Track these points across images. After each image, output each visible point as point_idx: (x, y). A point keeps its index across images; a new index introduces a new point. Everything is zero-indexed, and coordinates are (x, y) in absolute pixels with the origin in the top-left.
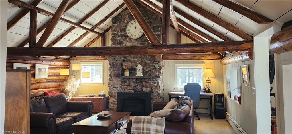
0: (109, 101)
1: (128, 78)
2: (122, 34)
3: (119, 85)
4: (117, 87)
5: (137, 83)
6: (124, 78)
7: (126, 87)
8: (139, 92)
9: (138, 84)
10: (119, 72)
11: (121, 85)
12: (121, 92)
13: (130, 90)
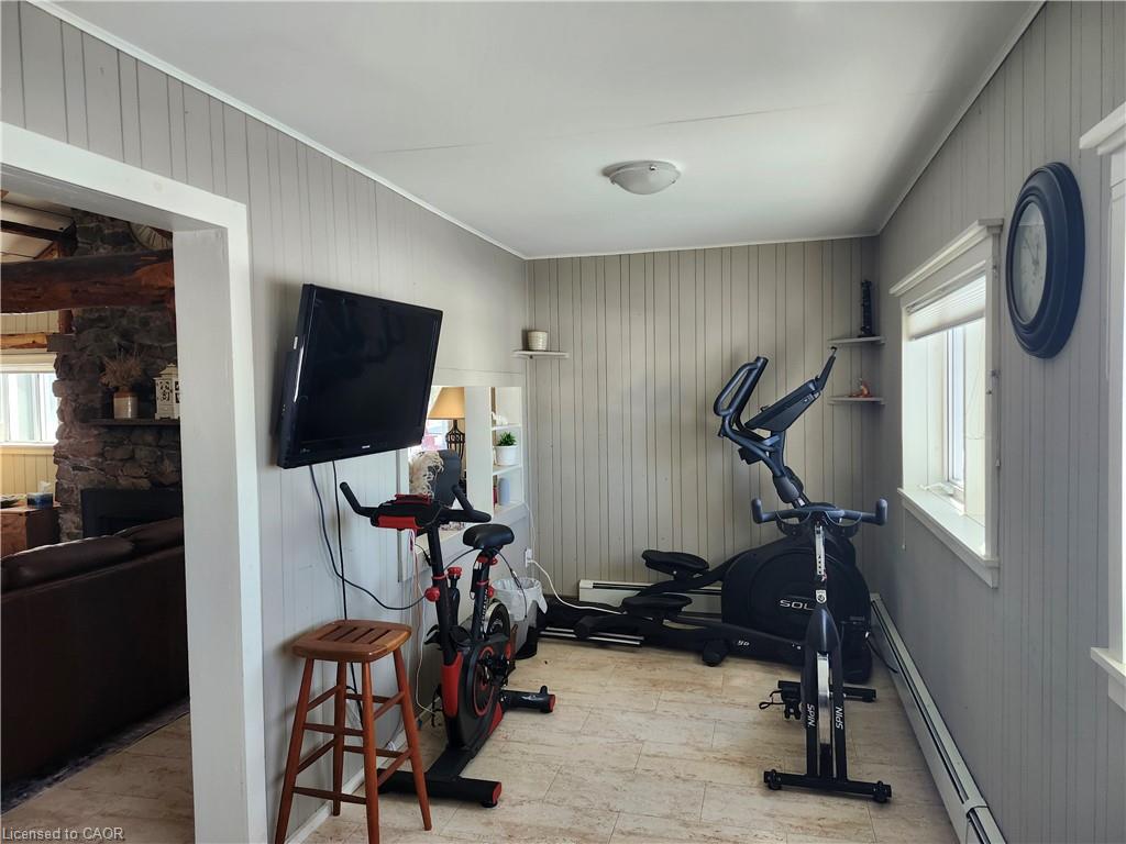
0: (58, 525)
1: (128, 427)
2: (116, 230)
3: (93, 459)
4: (85, 464)
5: (162, 447)
6: (111, 428)
7: (120, 464)
8: (172, 490)
9: (165, 451)
10: (92, 401)
11: (102, 455)
12: (102, 486)
13: (134, 480)
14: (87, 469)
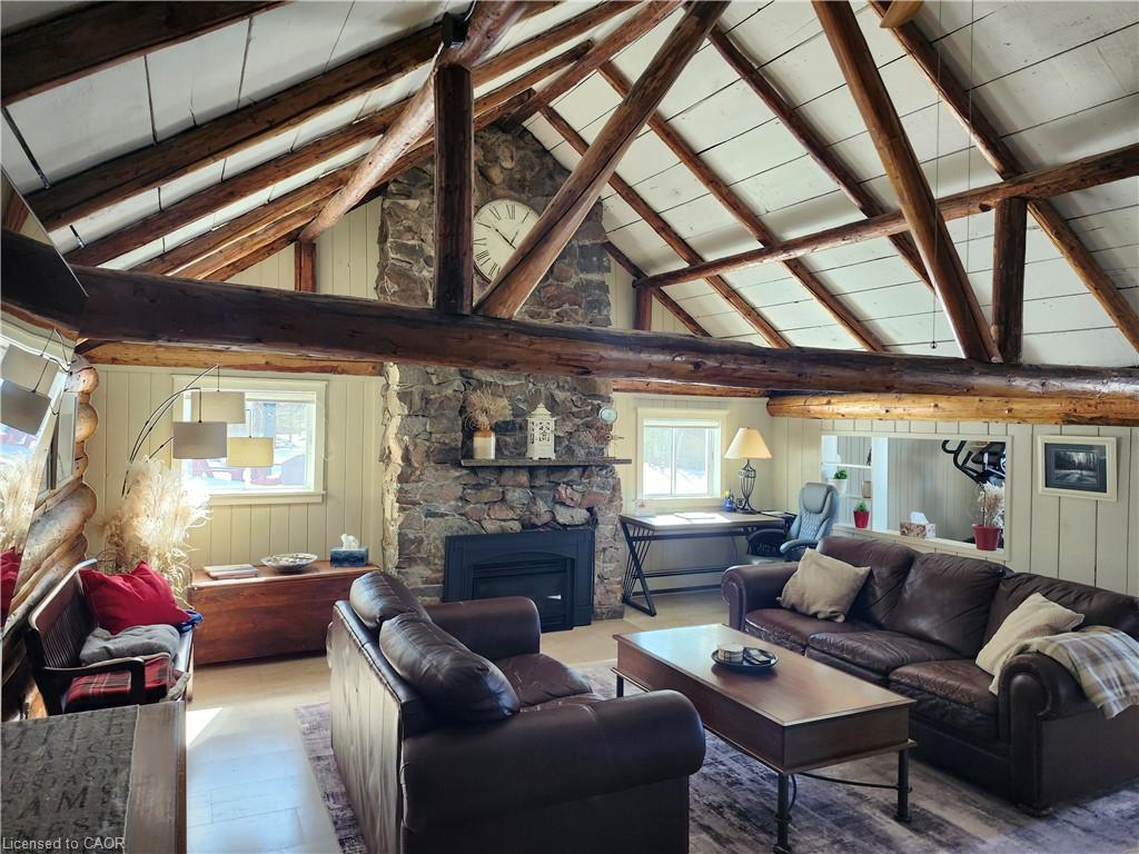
1: (494, 469)
3: (452, 503)
4: (442, 510)
5: (533, 487)
7: (485, 507)
8: (541, 530)
9: (538, 492)
10: (453, 440)
11: (462, 499)
12: (461, 533)
13: (503, 523)
14: (443, 515)
